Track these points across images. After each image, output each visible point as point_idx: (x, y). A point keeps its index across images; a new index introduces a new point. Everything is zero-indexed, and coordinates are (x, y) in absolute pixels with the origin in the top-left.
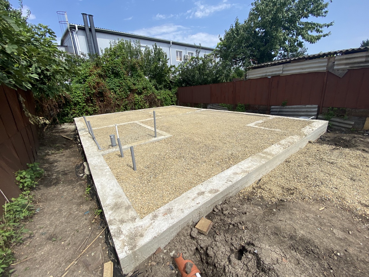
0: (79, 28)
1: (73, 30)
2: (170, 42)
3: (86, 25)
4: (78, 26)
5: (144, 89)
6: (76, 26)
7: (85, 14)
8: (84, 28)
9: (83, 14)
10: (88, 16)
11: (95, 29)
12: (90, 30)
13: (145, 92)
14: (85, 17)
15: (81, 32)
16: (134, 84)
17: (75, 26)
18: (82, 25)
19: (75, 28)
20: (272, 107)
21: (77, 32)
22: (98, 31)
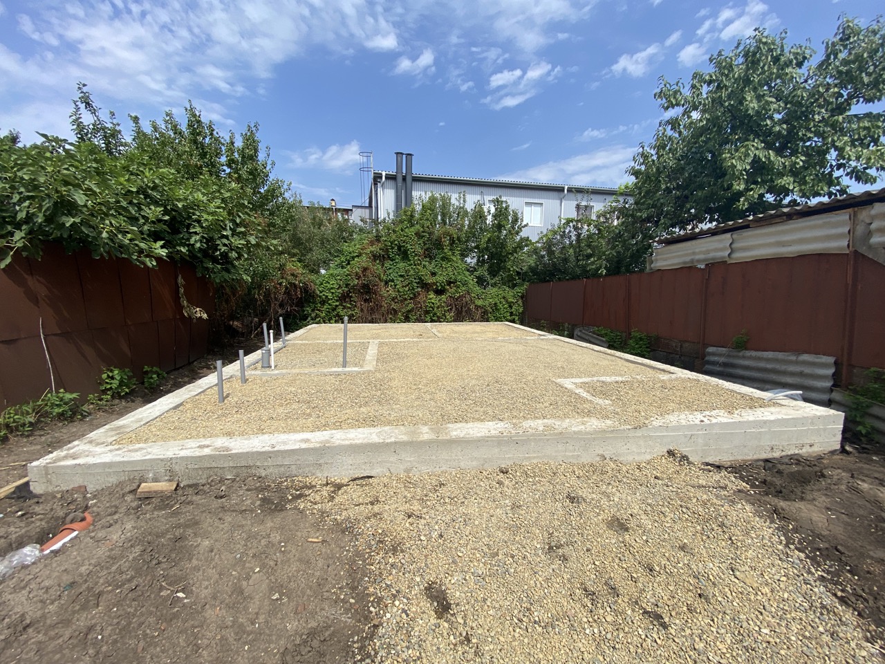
0: (388, 177)
1: (379, 180)
2: (564, 188)
3: (399, 171)
4: (386, 174)
5: (449, 283)
6: (384, 174)
7: (401, 153)
8: (395, 175)
9: (397, 153)
10: (404, 156)
11: (413, 177)
12: (404, 179)
13: (451, 290)
14: (399, 158)
15: (391, 183)
16: (434, 274)
17: (381, 174)
18: (393, 172)
19: (381, 178)
20: (711, 349)
21: (383, 183)
22: (417, 180)
